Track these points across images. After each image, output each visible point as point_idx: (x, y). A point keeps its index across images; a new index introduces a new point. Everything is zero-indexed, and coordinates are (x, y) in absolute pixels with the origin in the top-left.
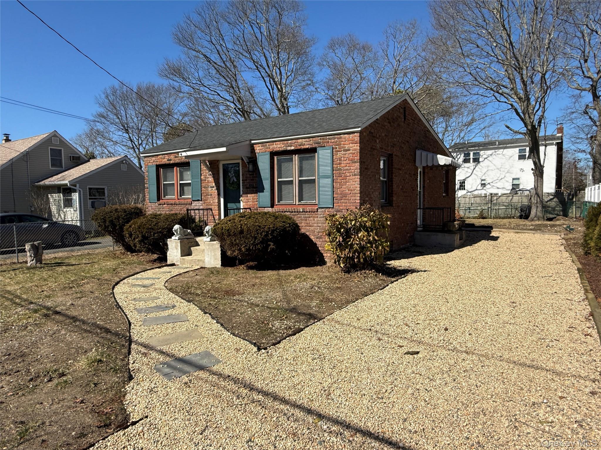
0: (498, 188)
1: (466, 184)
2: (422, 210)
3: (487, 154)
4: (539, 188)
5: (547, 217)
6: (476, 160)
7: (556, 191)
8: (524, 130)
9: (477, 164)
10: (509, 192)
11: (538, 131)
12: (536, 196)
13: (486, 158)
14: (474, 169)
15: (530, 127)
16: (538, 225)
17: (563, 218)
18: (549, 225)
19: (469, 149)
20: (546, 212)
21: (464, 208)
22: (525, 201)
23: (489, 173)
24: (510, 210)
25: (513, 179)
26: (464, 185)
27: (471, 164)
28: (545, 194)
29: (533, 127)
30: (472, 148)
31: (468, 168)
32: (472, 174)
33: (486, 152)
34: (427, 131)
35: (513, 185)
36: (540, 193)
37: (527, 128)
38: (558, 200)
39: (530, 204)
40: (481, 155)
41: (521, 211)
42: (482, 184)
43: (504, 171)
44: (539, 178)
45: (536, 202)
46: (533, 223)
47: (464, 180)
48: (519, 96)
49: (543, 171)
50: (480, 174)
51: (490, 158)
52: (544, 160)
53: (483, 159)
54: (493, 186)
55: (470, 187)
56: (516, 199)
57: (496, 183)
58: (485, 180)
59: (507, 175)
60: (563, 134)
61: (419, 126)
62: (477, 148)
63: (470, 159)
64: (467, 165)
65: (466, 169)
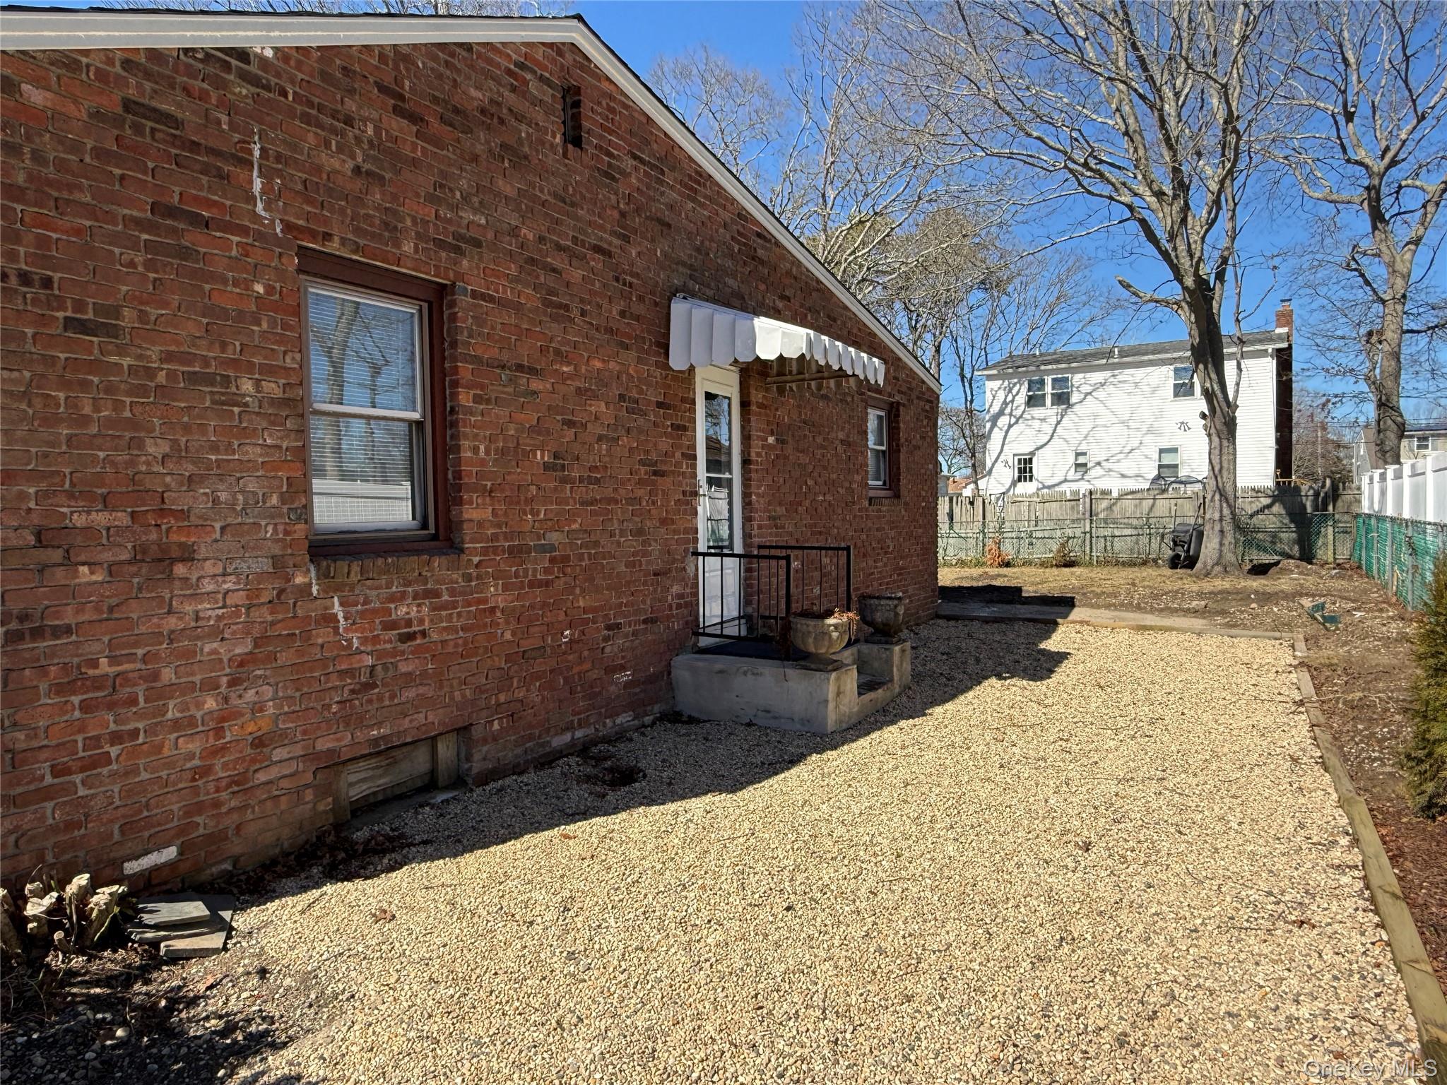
0: (1123, 476)
1: (1034, 465)
2: (732, 563)
3: (1093, 382)
4: (1225, 473)
5: (1251, 561)
6: (1062, 399)
7: (1278, 483)
8: (1174, 291)
9: (1065, 410)
10: (1147, 486)
11: (1217, 297)
12: (1217, 497)
13: (1090, 393)
14: (1058, 423)
15: (1189, 281)
16: (1220, 592)
17: (1298, 567)
18: (1256, 593)
19: (1043, 368)
20: (1249, 544)
21: (1013, 535)
22: (1188, 513)
23: (1100, 433)
24: (1145, 540)
25: (1161, 451)
26: (1031, 469)
27: (1049, 411)
28: (1244, 490)
29: (1201, 283)
30: (1050, 367)
31: (1043, 420)
32: (1052, 436)
33: (1088, 375)
34: (759, 235)
35: (1160, 467)
36: (1229, 489)
37: (1181, 282)
38: (1285, 508)
39: (1200, 521)
40: (1076, 384)
41: (1175, 543)
42: (1077, 465)
43: (1138, 429)
44: (1225, 443)
45: (1217, 516)
46: (1207, 586)
47: (1032, 453)
48: (1155, 187)
49: (1234, 419)
50: (1074, 438)
51: (1100, 394)
52: (1238, 384)
53: (1082, 396)
54: (1110, 470)
55: (1050, 473)
56: (1163, 506)
57: (1118, 461)
58: (1085, 454)
59: (1148, 439)
60: (1291, 330)
61: (702, 205)
62: (1063, 366)
63: (1044, 395)
64: (1037, 412)
65: (1036, 424)
